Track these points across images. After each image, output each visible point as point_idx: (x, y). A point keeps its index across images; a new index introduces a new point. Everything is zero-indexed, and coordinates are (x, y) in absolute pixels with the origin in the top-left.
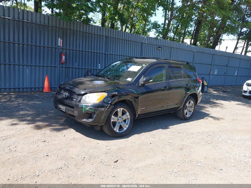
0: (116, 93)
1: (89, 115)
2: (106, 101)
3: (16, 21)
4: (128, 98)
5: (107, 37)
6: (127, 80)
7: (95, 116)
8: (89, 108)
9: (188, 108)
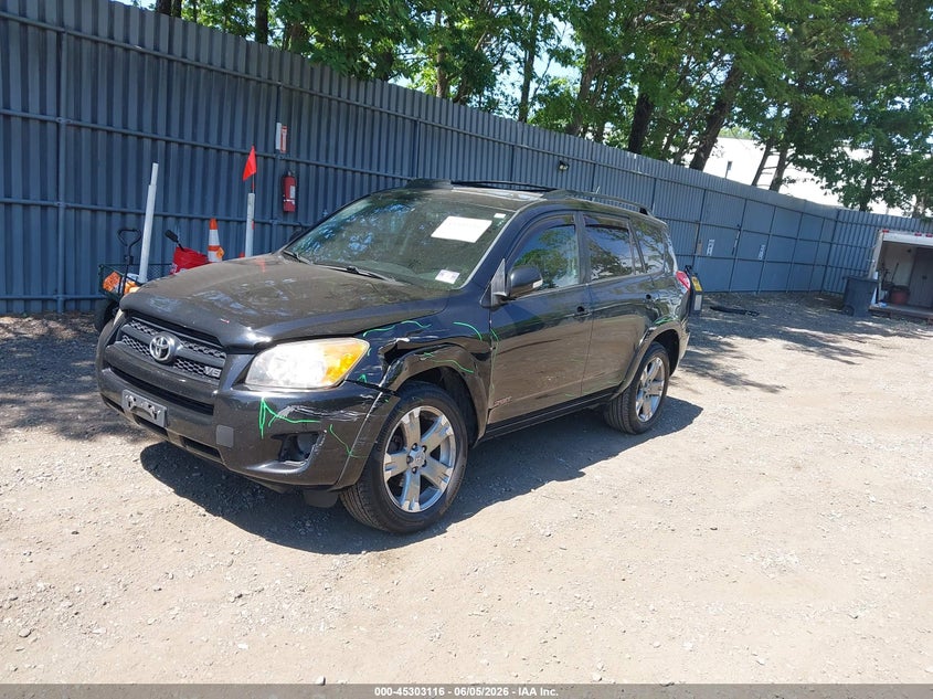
0: (406, 340)
1: (287, 444)
2: (364, 376)
3: (147, 57)
4: (450, 359)
5: (416, 125)
6: (439, 278)
7: (315, 449)
8: (290, 409)
9: (646, 389)
